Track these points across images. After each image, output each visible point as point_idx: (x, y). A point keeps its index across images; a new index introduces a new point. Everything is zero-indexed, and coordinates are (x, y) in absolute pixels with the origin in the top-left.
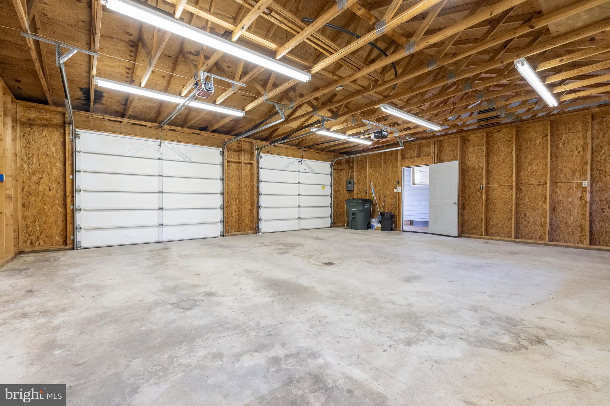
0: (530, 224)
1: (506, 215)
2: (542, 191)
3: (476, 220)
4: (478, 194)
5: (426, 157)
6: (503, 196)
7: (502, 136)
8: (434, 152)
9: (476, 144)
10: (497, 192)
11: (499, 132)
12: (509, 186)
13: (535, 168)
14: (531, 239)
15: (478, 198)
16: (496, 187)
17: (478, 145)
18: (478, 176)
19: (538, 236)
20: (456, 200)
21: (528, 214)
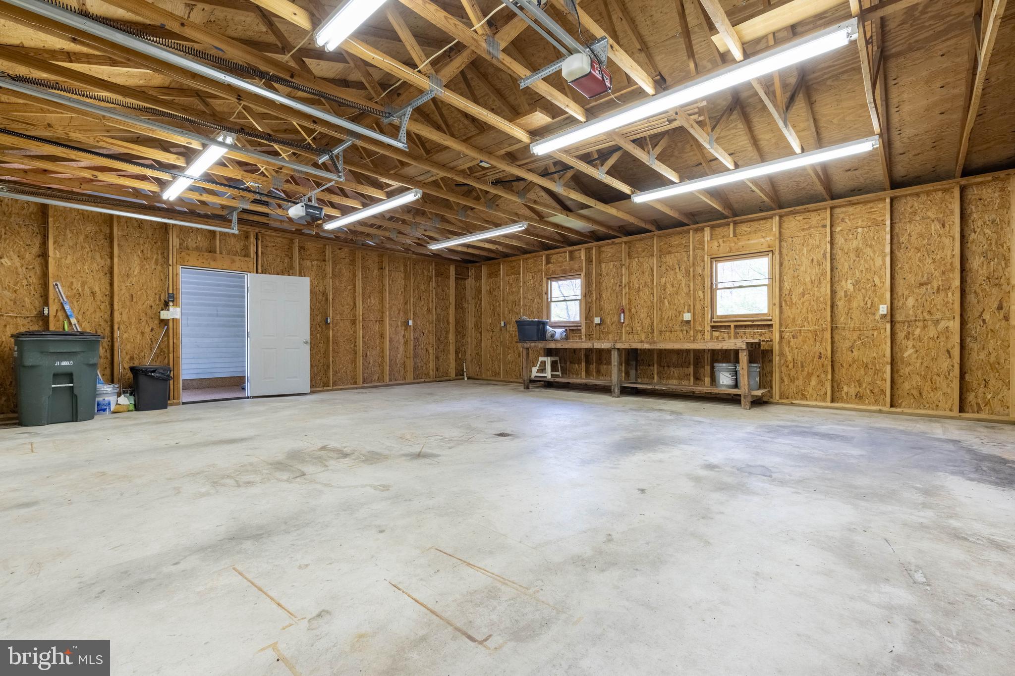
0: (370, 365)
1: (349, 356)
2: (379, 328)
3: (316, 366)
4: (319, 329)
5: (240, 258)
6: (346, 333)
7: (344, 257)
8: (257, 253)
9: (314, 257)
10: (340, 327)
11: (340, 249)
12: (351, 320)
13: (373, 302)
14: (371, 382)
15: (318, 335)
16: (339, 321)
17: (317, 260)
18: (317, 304)
19: (376, 379)
20: (307, 337)
21: (368, 354)
